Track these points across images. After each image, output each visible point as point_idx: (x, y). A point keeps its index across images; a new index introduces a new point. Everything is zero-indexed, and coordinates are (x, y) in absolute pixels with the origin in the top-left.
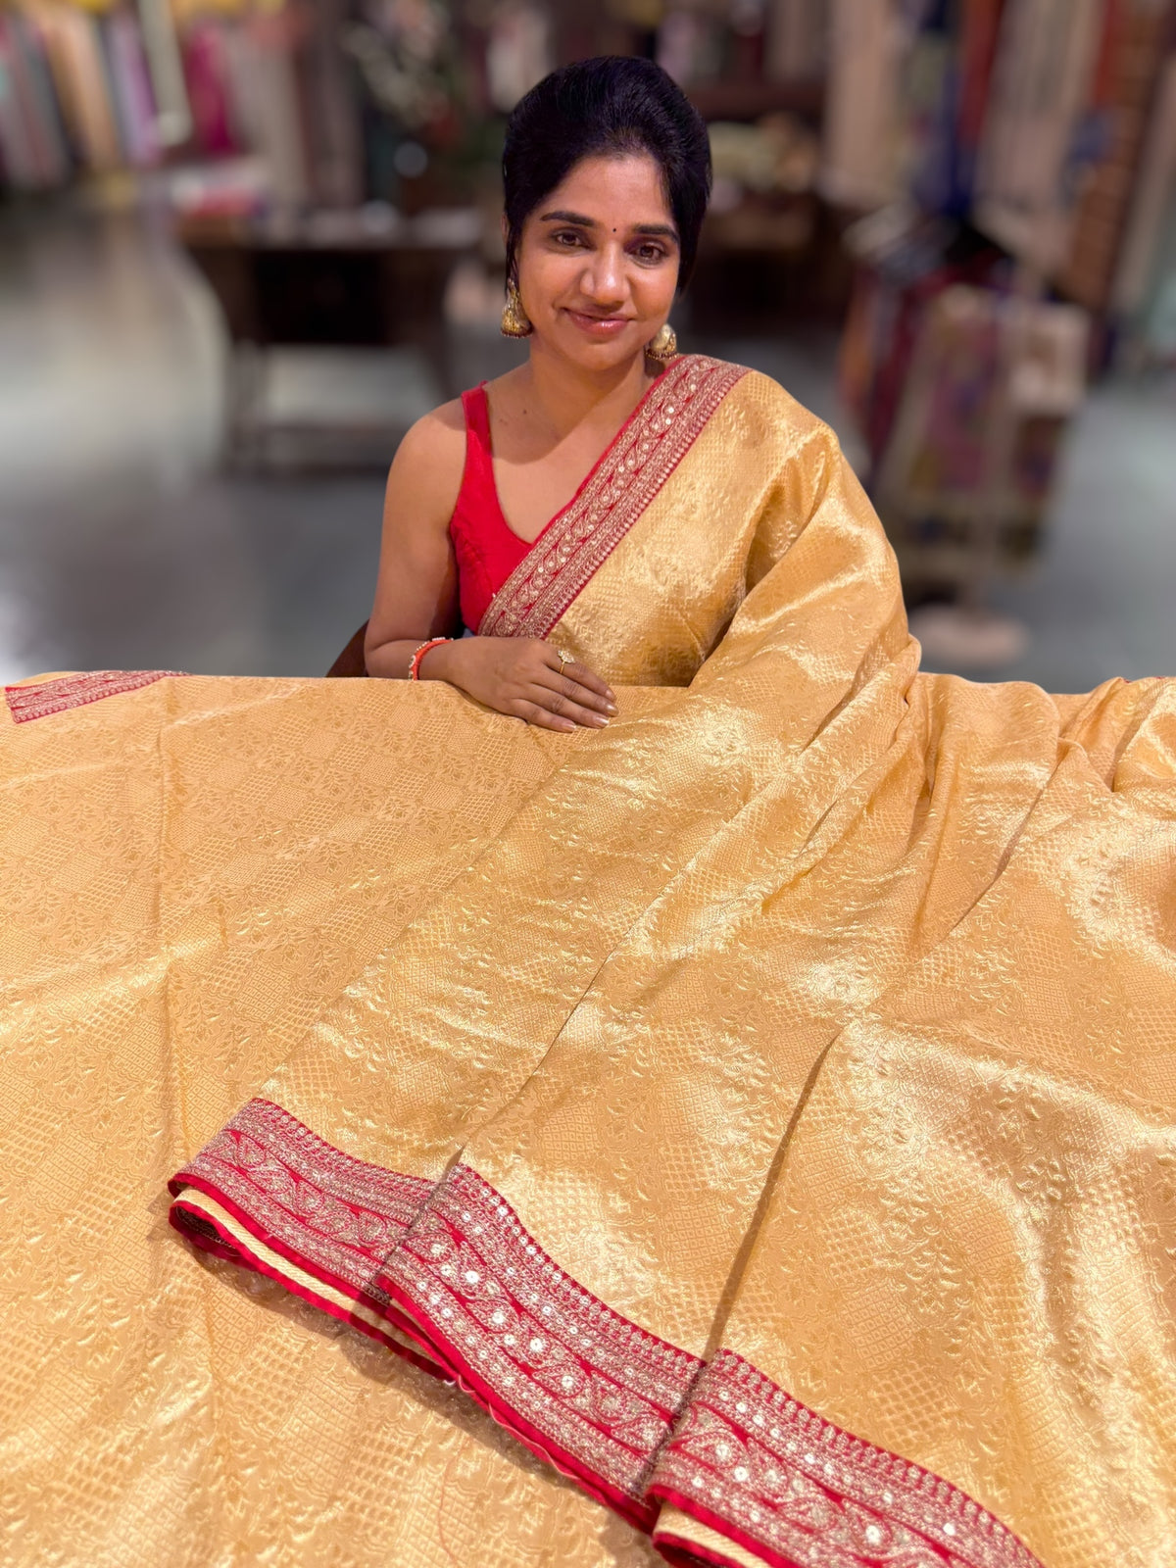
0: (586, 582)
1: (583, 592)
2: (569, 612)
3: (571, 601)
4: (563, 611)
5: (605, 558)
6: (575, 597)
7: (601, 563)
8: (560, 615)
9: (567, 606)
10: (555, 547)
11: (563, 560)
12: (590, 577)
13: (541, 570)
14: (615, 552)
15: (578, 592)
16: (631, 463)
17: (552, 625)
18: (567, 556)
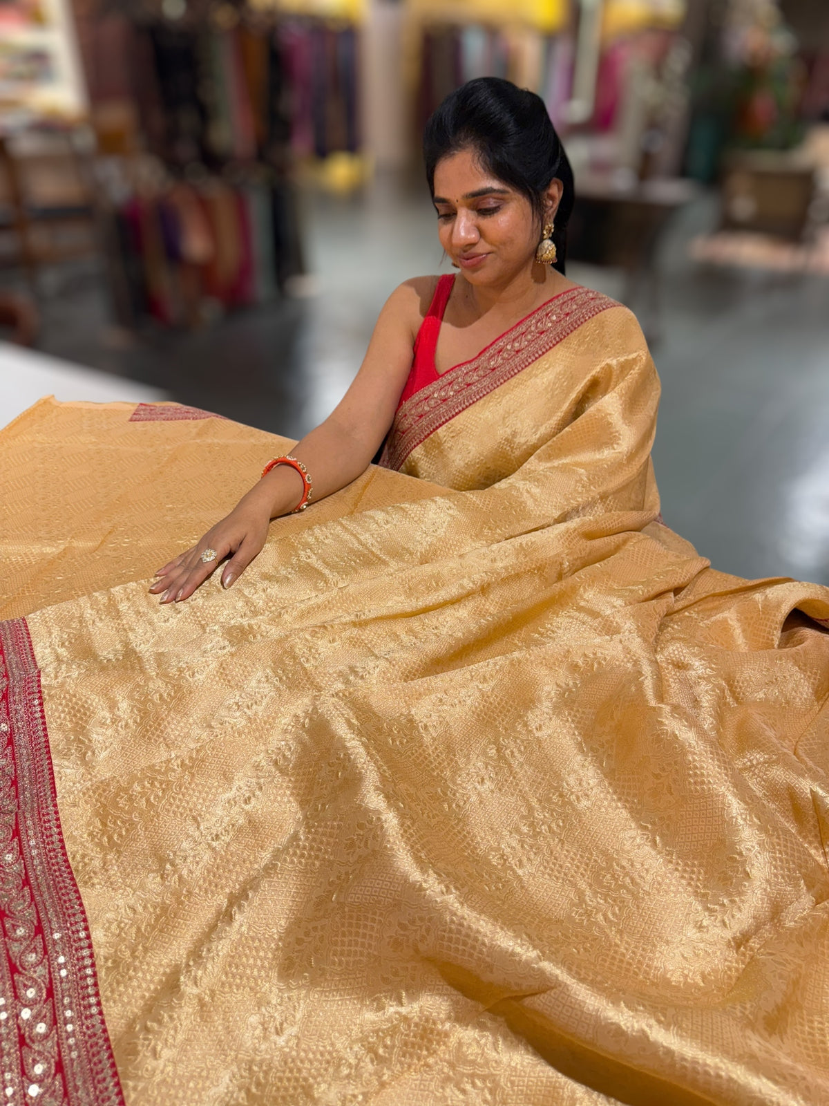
0: (460, 412)
1: (457, 417)
2: (444, 427)
3: (447, 421)
4: (440, 425)
5: (477, 400)
6: (450, 419)
7: (474, 402)
8: (437, 428)
9: (444, 423)
10: (450, 384)
11: (452, 393)
12: (463, 409)
13: (436, 395)
14: (485, 398)
15: (453, 416)
16: (516, 345)
17: (431, 432)
18: (455, 391)
